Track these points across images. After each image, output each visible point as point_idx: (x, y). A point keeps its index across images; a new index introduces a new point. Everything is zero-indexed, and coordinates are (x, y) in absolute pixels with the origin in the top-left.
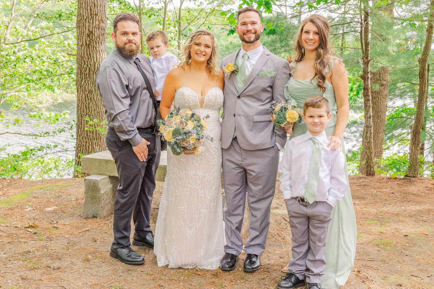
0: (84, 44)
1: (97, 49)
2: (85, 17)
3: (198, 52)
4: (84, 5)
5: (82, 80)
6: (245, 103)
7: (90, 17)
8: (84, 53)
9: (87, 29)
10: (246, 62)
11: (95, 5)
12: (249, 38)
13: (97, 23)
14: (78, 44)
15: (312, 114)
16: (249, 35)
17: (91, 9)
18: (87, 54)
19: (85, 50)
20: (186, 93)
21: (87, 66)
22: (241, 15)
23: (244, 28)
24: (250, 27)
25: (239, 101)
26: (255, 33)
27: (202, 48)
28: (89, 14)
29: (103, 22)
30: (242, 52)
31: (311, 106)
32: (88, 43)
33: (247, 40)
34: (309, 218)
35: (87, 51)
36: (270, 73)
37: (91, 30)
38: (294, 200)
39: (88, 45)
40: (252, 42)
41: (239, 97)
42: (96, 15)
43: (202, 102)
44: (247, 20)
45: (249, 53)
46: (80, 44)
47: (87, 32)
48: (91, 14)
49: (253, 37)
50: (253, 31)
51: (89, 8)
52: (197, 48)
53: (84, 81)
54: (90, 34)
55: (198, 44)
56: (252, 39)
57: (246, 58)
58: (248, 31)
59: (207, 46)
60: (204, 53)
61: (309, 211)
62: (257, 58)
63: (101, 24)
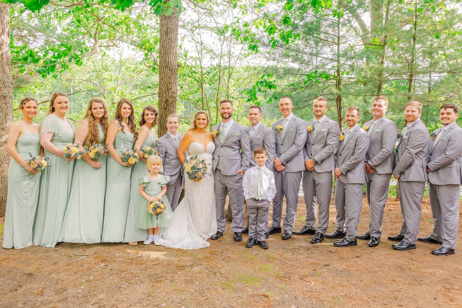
0: (163, 107)
1: (171, 111)
2: (163, 91)
3: (200, 123)
4: (163, 83)
5: (161, 131)
6: (224, 150)
7: (167, 91)
8: (163, 113)
9: (165, 98)
10: (224, 129)
11: (169, 83)
12: (226, 116)
13: (171, 94)
14: (159, 108)
15: (258, 157)
16: (226, 115)
17: (167, 85)
18: (165, 114)
19: (164, 111)
20: (197, 146)
21: (165, 121)
22: (222, 104)
23: (223, 111)
24: (226, 111)
25: (222, 149)
26: (229, 113)
27: (202, 121)
28: (166, 89)
29: (175, 93)
30: (222, 123)
31: (258, 153)
32: (165, 107)
33: (225, 117)
34: (258, 209)
35: (164, 112)
36: (238, 134)
37: (167, 99)
38: (251, 200)
39: (165, 108)
40: (227, 118)
41: (222, 147)
42: (170, 89)
43: (205, 150)
44: (225, 107)
45: (226, 124)
46: (160, 108)
47: (165, 100)
48: (167, 89)
49: (227, 116)
50: (228, 113)
51: (166, 85)
52: (198, 121)
53: (162, 131)
54: (167, 101)
55: (199, 119)
56: (227, 117)
57: (224, 126)
58: (225, 113)
59: (204, 119)
60: (203, 123)
61: (259, 205)
62: (230, 126)
63: (174, 95)
